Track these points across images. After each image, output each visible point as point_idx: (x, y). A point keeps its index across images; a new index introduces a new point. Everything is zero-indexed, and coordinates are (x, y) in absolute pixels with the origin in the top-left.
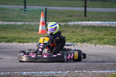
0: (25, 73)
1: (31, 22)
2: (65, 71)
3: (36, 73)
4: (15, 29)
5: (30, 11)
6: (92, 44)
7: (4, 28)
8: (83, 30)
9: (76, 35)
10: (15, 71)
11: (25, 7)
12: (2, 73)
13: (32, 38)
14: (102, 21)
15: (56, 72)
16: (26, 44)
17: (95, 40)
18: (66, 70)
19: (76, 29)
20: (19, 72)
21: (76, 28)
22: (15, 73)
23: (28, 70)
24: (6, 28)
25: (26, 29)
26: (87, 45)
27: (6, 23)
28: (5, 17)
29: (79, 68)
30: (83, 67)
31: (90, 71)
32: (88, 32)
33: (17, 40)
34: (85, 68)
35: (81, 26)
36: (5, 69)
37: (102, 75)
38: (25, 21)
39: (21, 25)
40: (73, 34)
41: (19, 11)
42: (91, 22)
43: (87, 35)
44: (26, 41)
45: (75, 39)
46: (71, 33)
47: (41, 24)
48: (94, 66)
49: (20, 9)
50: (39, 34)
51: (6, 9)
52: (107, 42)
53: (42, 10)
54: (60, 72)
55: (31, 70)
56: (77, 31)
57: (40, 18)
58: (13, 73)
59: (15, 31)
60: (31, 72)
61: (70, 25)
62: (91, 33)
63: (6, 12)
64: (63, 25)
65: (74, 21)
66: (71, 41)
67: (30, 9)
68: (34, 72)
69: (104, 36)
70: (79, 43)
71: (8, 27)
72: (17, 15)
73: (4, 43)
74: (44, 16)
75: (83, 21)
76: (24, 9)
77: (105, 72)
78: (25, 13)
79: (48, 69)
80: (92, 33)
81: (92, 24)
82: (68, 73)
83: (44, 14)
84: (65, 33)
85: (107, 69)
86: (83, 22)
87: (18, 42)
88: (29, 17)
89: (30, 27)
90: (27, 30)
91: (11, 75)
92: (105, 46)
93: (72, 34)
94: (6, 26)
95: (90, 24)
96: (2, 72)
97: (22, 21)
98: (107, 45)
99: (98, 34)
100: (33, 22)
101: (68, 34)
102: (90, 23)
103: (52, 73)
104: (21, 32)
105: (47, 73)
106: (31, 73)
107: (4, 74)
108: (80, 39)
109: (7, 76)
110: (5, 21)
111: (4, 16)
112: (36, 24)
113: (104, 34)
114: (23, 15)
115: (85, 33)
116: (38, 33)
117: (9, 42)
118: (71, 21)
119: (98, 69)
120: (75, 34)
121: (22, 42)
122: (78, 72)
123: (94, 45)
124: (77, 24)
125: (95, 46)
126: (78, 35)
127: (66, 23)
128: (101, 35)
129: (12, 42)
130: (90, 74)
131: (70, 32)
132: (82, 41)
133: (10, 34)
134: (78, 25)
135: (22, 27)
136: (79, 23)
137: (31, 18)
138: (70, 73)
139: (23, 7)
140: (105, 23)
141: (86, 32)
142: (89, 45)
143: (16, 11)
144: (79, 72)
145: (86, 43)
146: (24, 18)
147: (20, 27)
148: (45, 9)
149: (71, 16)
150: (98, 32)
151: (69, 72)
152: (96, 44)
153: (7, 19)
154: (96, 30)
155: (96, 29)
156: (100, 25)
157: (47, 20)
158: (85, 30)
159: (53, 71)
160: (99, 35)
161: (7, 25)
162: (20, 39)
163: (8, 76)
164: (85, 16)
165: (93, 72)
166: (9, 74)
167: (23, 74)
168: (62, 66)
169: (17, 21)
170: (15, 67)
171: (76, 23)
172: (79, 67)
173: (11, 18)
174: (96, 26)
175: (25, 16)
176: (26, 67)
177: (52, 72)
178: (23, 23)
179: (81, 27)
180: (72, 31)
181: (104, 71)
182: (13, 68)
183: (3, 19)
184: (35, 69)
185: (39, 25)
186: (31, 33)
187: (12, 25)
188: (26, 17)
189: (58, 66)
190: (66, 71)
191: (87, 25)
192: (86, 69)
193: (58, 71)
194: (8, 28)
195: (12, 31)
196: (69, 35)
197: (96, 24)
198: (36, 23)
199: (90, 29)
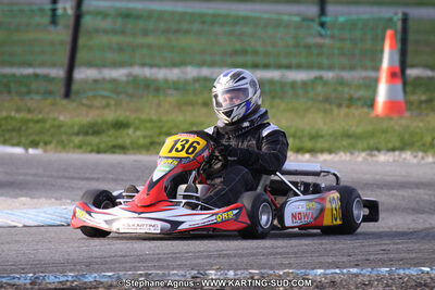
0: (320, 271)
1: (343, 68)
3: (364, 271)
4: (281, 98)
5: (343, 27)
10: (282, 266)
11: (323, 12)
12: (231, 273)
13: (347, 135)
16: (325, 157)
20: (295, 268)
22: (281, 273)
23: (333, 262)
25: (327, 100)
38: (321, 67)
39: (304, 84)
41: (298, 27)
44: (326, 145)
47: (384, 76)
49: (304, 20)
50: (377, 116)
51: (246, 20)
53: (390, 20)
55: (345, 259)
57: (382, 51)
58: (271, 272)
59: (282, 105)
60: (345, 267)
63: (247, 30)
67: (341, 19)
68: (354, 270)
72: (291, 42)
74: (399, 46)
76: (317, 20)
78: (321, 35)
79: (414, 255)
83: (399, 36)
88: (336, 52)
89: (340, 88)
90: (330, 104)
97: (310, 67)
100: (352, 68)
103: (428, 273)
104: (307, 110)
105: (407, 272)
106: (343, 274)
107: (235, 275)
111: (238, 46)
112: (365, 78)
116: (373, 114)
135: (310, 89)
137: (344, 54)
139: (313, 10)
143: (287, 26)
146: (320, 54)
147: (300, 91)
148: (400, 16)
157: (409, 60)
159: (430, 266)
162: (300, 138)
166: (256, 277)
169: (289, 67)
170: (280, 250)
173: (267, 54)
175: (320, 46)
176: (325, 250)
177: (426, 269)
178: (313, 74)
182: (271, 254)
183: (236, 58)
184: (359, 258)
185: (377, 81)
186: (347, 115)
187: (271, 82)
188: (324, 50)
198: (364, 74)
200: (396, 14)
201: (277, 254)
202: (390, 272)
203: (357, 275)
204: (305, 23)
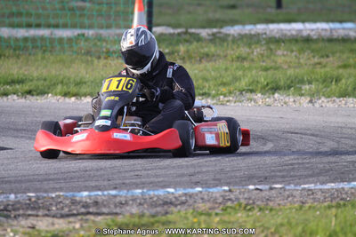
0: (85, 193)
1: (102, 28)
2: (214, 187)
3: (121, 193)
4: (51, 51)
6: (302, 95)
7: (15, 50)
8: (271, 50)
9: (250, 69)
10: (55, 190)
12: (12, 196)
14: (333, 21)
15: (184, 189)
16: (88, 100)
17: (310, 83)
18: (218, 183)
19: (248, 50)
20: (66, 191)
21: (250, 45)
22: (54, 195)
23: (96, 186)
24: (23, 50)
25: (88, 53)
26: (287, 99)
27: (21, 33)
28: (20, 14)
29: (260, 177)
30: (273, 171)
31: (296, 185)
32: (288, 59)
33: (59, 88)
34: (278, 174)
35: (264, 39)
36: (21, 182)
37: (335, 198)
38: (83, 27)
39: (70, 40)
40: (238, 64)
42: (297, 26)
43: (286, 67)
44: (88, 90)
45: (247, 80)
46: (233, 61)
48: (307, 168)
52: (350, 89)
54: (200, 189)
55: (106, 183)
56: (251, 56)
57: (133, 13)
58: (45, 195)
59: (52, 58)
60: (106, 190)
61: (228, 35)
62: (297, 61)
64: (207, 37)
65: (243, 23)
66: (232, 89)
68: (113, 192)
69: (341, 71)
70: (259, 95)
71: (30, 44)
72: (57, 6)
73: (15, 97)
74: (146, 9)
75: (273, 22)
77: (346, 186)
79: (161, 179)
80: (302, 61)
81: (300, 31)
82: (225, 191)
84: (215, 60)
85: (351, 176)
86: (272, 26)
87: (60, 94)
88: (95, 13)
89: (99, 43)
90: (91, 56)
91: (40, 202)
92: (343, 101)
93: (236, 64)
94: (21, 44)
95: (294, 33)
96: (11, 192)
97: (74, 26)
98: (351, 99)
99: (320, 64)
100: (109, 27)
101: (224, 67)
102: (294, 29)
103: (173, 193)
104: (72, 62)
105: (156, 193)
106: (105, 195)
107: (16, 197)
108: (263, 80)
109: (26, 204)
110: (19, 26)
111: (14, 9)
112: (119, 35)
113: (340, 64)
114: (77, 7)
115: (280, 60)
117: (33, 95)
118: (233, 22)
119: (321, 178)
120: (246, 64)
121: (74, 95)
122: (257, 189)
123: (309, 99)
124: (253, 32)
125: (311, 101)
126: (256, 68)
127: (215, 30)
128: (331, 65)
129: (42, 93)
130: (294, 193)
131: (229, 57)
132: (270, 86)
133: (33, 69)
134: (255, 35)
135: (74, 44)
136: (260, 27)
137: (102, 15)
138: (230, 191)
140: (344, 29)
141: (283, 58)
142: (292, 100)
144: (261, 190)
145: (282, 95)
146: (81, 16)
147: (66, 46)
149: (233, 7)
150: (322, 57)
151: (226, 188)
152: (313, 97)
153: (24, 20)
154: (313, 51)
155: (314, 46)
156: (328, 34)
157: (155, 20)
158: (280, 52)
159: (175, 188)
160: (325, 66)
161: (26, 39)
162: (67, 84)
163: (29, 204)
164: (279, 5)
165: (306, 186)
166: (33, 199)
167: (78, 199)
168: (204, 170)
169: (56, 26)
170: (52, 177)
171: (249, 29)
172: (260, 173)
173: (38, 16)
174: (315, 37)
175: (82, 9)
176: (89, 176)
178: (77, 32)
179: (263, 42)
180: (237, 54)
181: (341, 185)
182: (46, 180)
183: (13, 19)
184: (117, 182)
186: (105, 66)
187: (42, 38)
188: (85, 12)
189: (191, 170)
190: (217, 186)
191: (286, 35)
192: (283, 177)
193: (192, 188)
194: (27, 50)
195: (43, 58)
196: (226, 69)
197: (312, 30)
198: (118, 31)
199: (294, 48)
201: (50, 180)
202: (142, 194)
203: (115, 196)
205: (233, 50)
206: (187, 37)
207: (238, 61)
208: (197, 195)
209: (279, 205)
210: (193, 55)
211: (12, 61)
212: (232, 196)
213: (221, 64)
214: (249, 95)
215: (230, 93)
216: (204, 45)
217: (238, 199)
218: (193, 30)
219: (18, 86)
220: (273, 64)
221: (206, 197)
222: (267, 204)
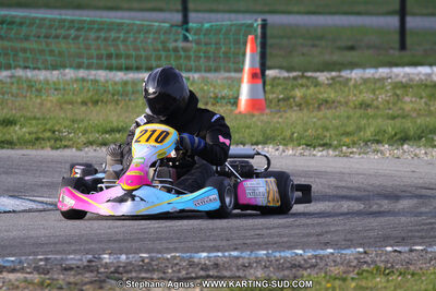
0: (204, 254)
1: (209, 70)
2: (346, 248)
3: (244, 254)
5: (208, 31)
6: (434, 146)
8: (398, 96)
9: (374, 117)
10: (169, 250)
12: (123, 257)
15: (314, 250)
18: (350, 244)
19: (371, 96)
20: (181, 252)
21: (373, 92)
22: (169, 256)
23: (214, 246)
24: (122, 95)
26: (417, 151)
28: (118, 56)
29: (397, 238)
30: (411, 231)
32: (417, 106)
34: (417, 234)
35: (389, 84)
36: (130, 241)
38: (187, 69)
40: (362, 111)
41: (167, 32)
42: (424, 70)
43: (414, 115)
45: (372, 129)
46: (355, 108)
47: (245, 77)
49: (172, 26)
50: (240, 113)
53: (251, 26)
54: (332, 251)
55: (224, 243)
56: (376, 103)
57: (244, 55)
58: (160, 256)
60: (226, 251)
61: (348, 80)
62: (427, 108)
64: (326, 82)
65: (363, 67)
66: (356, 139)
67: (207, 25)
68: (235, 253)
70: (387, 146)
71: (129, 88)
72: (160, 46)
74: (259, 49)
75: (396, 65)
79: (285, 239)
80: (432, 108)
81: (429, 75)
82: (359, 253)
83: (259, 40)
84: (336, 107)
86: (396, 70)
89: (206, 88)
91: (154, 263)
93: (359, 112)
94: (120, 88)
95: (422, 77)
96: (122, 252)
100: (217, 70)
101: (345, 115)
102: (422, 74)
103: (301, 255)
105: (282, 254)
106: (225, 257)
107: (127, 258)
108: (390, 129)
109: (139, 266)
110: (118, 69)
111: (112, 50)
112: (228, 78)
114: (182, 48)
115: (408, 107)
116: (237, 111)
118: (353, 66)
120: (370, 112)
122: (396, 251)
124: (377, 76)
126: (382, 116)
127: (334, 74)
131: (351, 105)
132: (398, 137)
134: (379, 80)
136: (383, 71)
137: (209, 58)
138: (365, 252)
139: (178, 17)
141: (411, 105)
142: (423, 152)
143: (157, 32)
144: (400, 252)
145: (412, 146)
146: (186, 57)
148: (260, 22)
149: (352, 48)
151: (361, 250)
153: (123, 61)
157: (269, 62)
158: (407, 99)
159: (303, 249)
161: (125, 83)
163: (142, 266)
164: (403, 46)
166: (146, 261)
167: (196, 260)
168: (332, 229)
170: (164, 235)
171: (369, 73)
172: (396, 233)
173: (138, 57)
175: (185, 50)
177: (300, 252)
179: (389, 87)
180: (360, 100)
182: (158, 239)
184: (236, 242)
185: (240, 81)
188: (192, 54)
189: (318, 230)
190: (349, 247)
191: (411, 80)
192: (421, 237)
193: (322, 249)
196: (348, 117)
198: (227, 75)
199: (424, 95)
200: (256, 20)
201: (162, 239)
202: (267, 255)
203: (237, 258)
204: (174, 28)
205: (355, 95)
206: (304, 81)
207: (360, 108)
208: (328, 257)
209: (421, 269)
210: (311, 102)
211: (111, 107)
212: (368, 259)
213: (342, 111)
214: (374, 146)
215: (354, 143)
216: (322, 90)
217: (374, 262)
218: (309, 74)
219: (118, 136)
220: (400, 112)
221: (338, 259)
222: (408, 268)
